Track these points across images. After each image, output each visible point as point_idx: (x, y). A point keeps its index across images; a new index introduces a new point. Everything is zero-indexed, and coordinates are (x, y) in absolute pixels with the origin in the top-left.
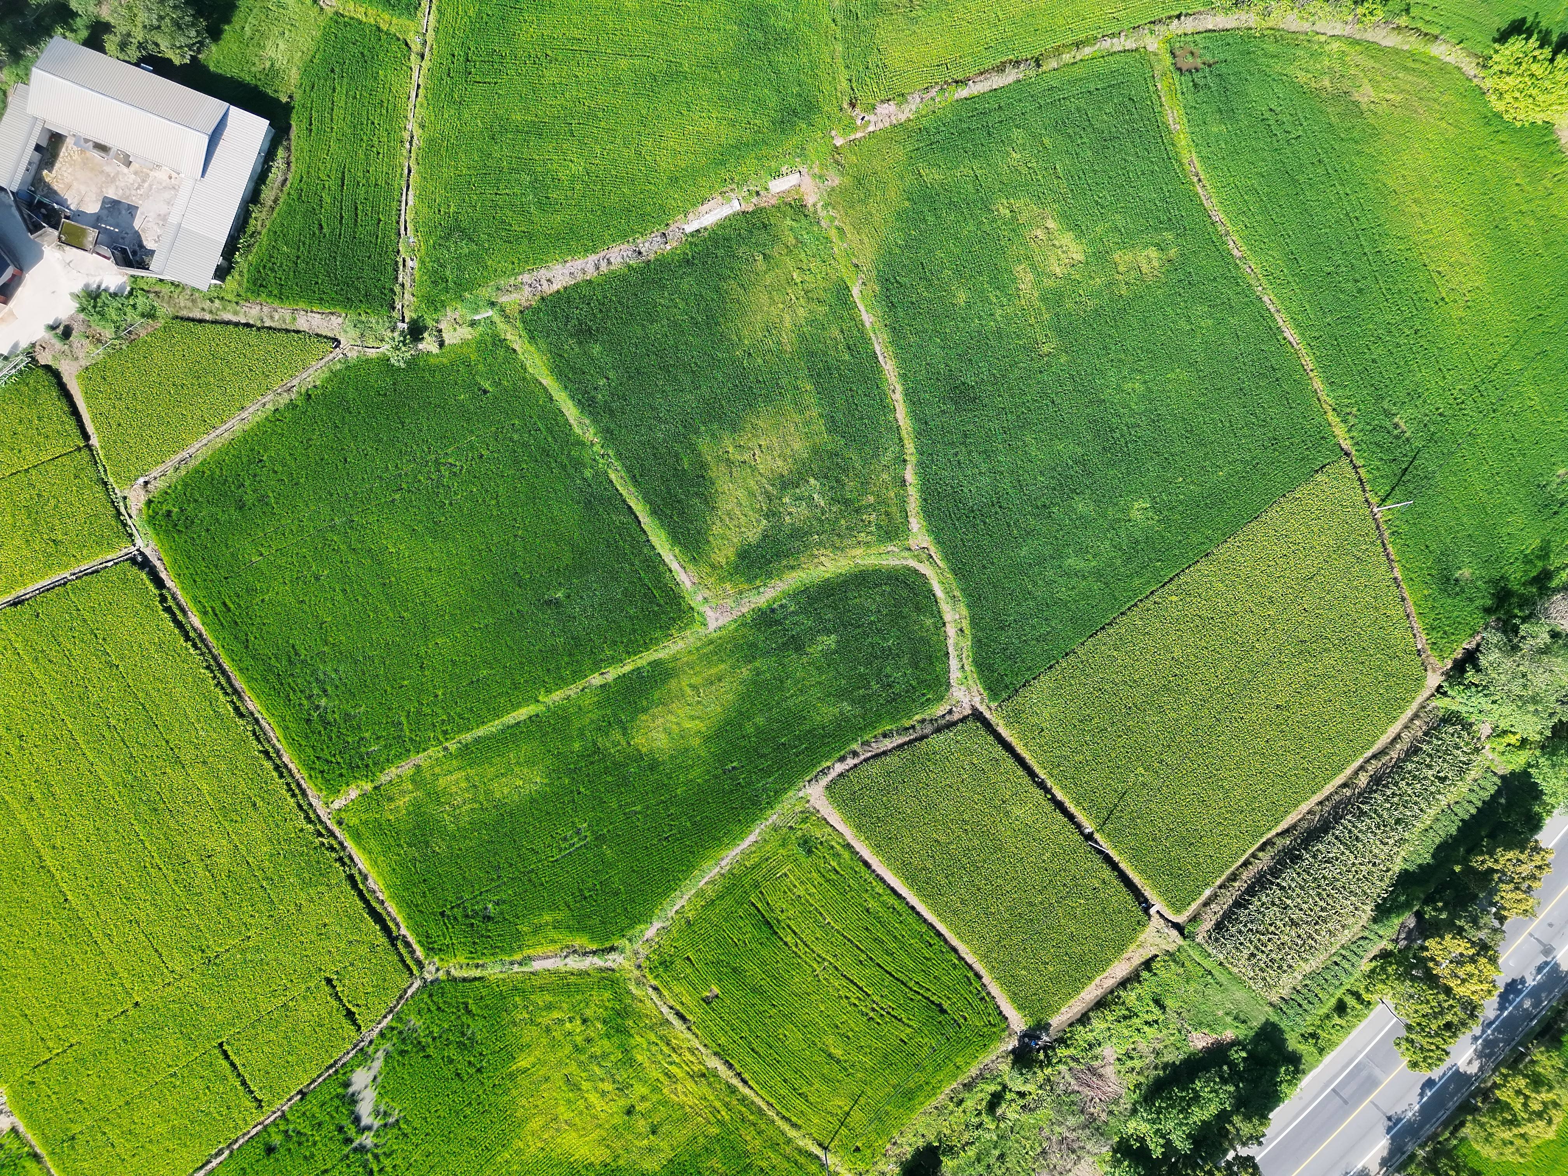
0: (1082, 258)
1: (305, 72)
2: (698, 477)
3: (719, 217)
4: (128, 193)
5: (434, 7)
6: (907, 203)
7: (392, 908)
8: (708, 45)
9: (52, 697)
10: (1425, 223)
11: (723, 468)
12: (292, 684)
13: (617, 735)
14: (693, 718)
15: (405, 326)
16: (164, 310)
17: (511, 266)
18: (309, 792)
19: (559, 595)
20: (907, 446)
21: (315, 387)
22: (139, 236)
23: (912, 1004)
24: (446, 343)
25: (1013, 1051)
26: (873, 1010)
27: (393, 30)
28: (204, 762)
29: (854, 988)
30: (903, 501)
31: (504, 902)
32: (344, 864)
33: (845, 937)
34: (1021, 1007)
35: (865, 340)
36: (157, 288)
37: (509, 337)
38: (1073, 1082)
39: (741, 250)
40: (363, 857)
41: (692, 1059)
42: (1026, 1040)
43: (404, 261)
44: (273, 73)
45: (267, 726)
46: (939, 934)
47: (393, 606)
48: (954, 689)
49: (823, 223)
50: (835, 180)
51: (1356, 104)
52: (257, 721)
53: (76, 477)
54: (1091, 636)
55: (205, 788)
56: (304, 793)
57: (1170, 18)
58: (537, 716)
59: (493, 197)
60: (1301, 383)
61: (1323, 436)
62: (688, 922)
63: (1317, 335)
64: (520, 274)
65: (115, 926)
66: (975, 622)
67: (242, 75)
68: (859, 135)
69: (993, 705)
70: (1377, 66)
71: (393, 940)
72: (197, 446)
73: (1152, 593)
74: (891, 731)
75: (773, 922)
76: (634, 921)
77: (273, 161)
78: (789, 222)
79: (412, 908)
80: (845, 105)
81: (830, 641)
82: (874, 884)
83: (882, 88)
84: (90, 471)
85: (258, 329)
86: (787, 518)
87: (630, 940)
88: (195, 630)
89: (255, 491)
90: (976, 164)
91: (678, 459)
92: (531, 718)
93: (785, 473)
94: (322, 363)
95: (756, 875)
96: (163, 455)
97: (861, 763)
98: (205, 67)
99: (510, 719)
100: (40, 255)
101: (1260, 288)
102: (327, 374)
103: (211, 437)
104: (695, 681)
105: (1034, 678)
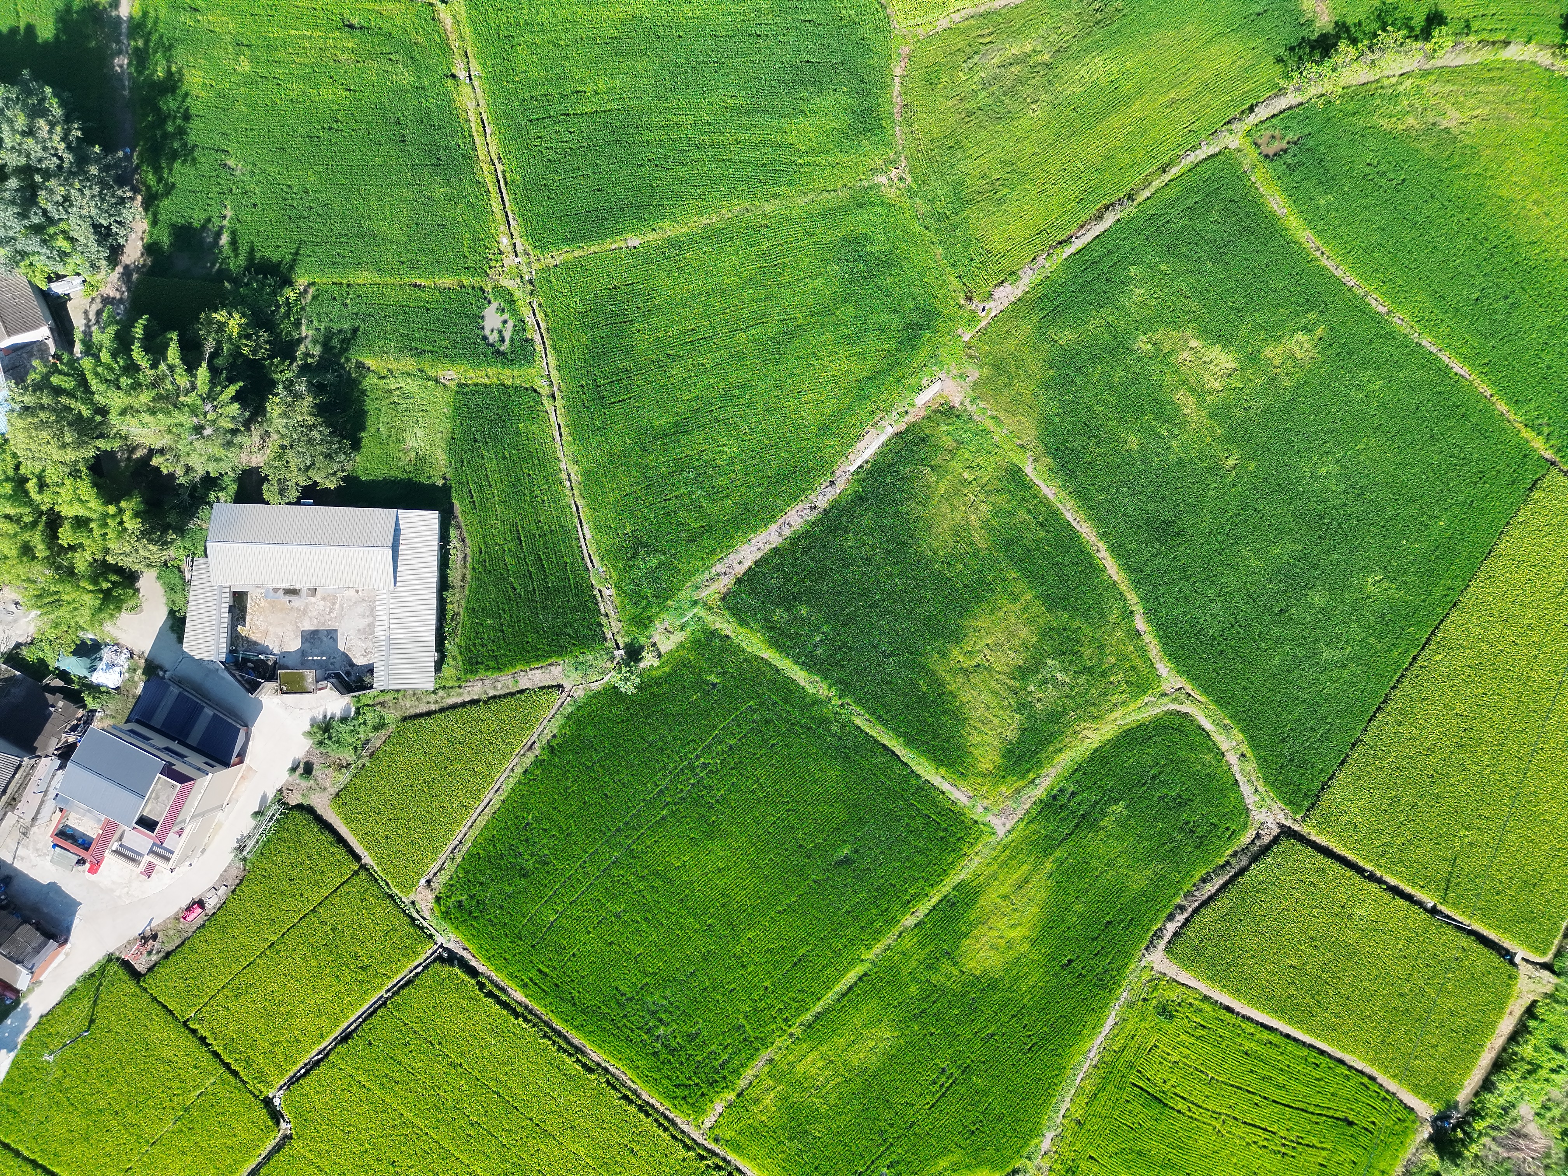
0: (1233, 365)
1: (451, 451)
2: (939, 695)
3: (877, 446)
4: (322, 621)
5: (549, 348)
6: (1051, 372)
8: (815, 292)
9: (410, 1116)
10: (1552, 220)
11: (960, 679)
12: (629, 1024)
13: (946, 966)
14: (1013, 926)
15: (622, 652)
18: (677, 1120)
19: (846, 851)
20: (1129, 598)
23: (1318, 1128)
24: (663, 652)
25: (1431, 1139)
26: (1284, 1145)
27: (518, 382)
28: (572, 1127)
29: (1259, 1132)
30: (1142, 651)
31: (898, 1163)
33: (1232, 1086)
34: (1425, 1096)
35: (1054, 513)
36: (381, 699)
37: (718, 626)
38: (1500, 1150)
39: (908, 470)
42: (1439, 1123)
43: (600, 591)
44: (421, 460)
45: (617, 1072)
46: (1322, 1052)
47: (697, 917)
48: (1254, 813)
49: (975, 417)
50: (974, 373)
51: (1447, 130)
52: (606, 1070)
53: (362, 900)
54: (1370, 720)
55: (582, 1152)
57: (1243, 112)
58: (866, 974)
59: (663, 504)
60: (1487, 412)
61: (1525, 454)
62: (1079, 1122)
63: (1486, 361)
64: (712, 566)
66: (1254, 743)
67: (392, 473)
68: (983, 324)
69: (1298, 817)
70: (1454, 88)
72: (464, 831)
73: (1414, 658)
74: (1208, 874)
75: (1160, 1095)
76: (1027, 1137)
77: (448, 543)
78: (944, 428)
80: (962, 302)
81: (1119, 808)
82: (1243, 1026)
83: (991, 273)
84: (373, 890)
85: (485, 702)
86: (1039, 705)
87: (1029, 1158)
88: (520, 1004)
89: (532, 855)
90: (1104, 312)
91: (914, 685)
92: (860, 978)
93: (1021, 663)
94: (553, 711)
95: (1128, 1055)
96: (436, 851)
97: (1192, 916)
98: (357, 478)
99: (841, 986)
100: (259, 706)
101: (1416, 335)
102: (562, 721)
103: (474, 818)
104: (1004, 890)
105: (1330, 779)
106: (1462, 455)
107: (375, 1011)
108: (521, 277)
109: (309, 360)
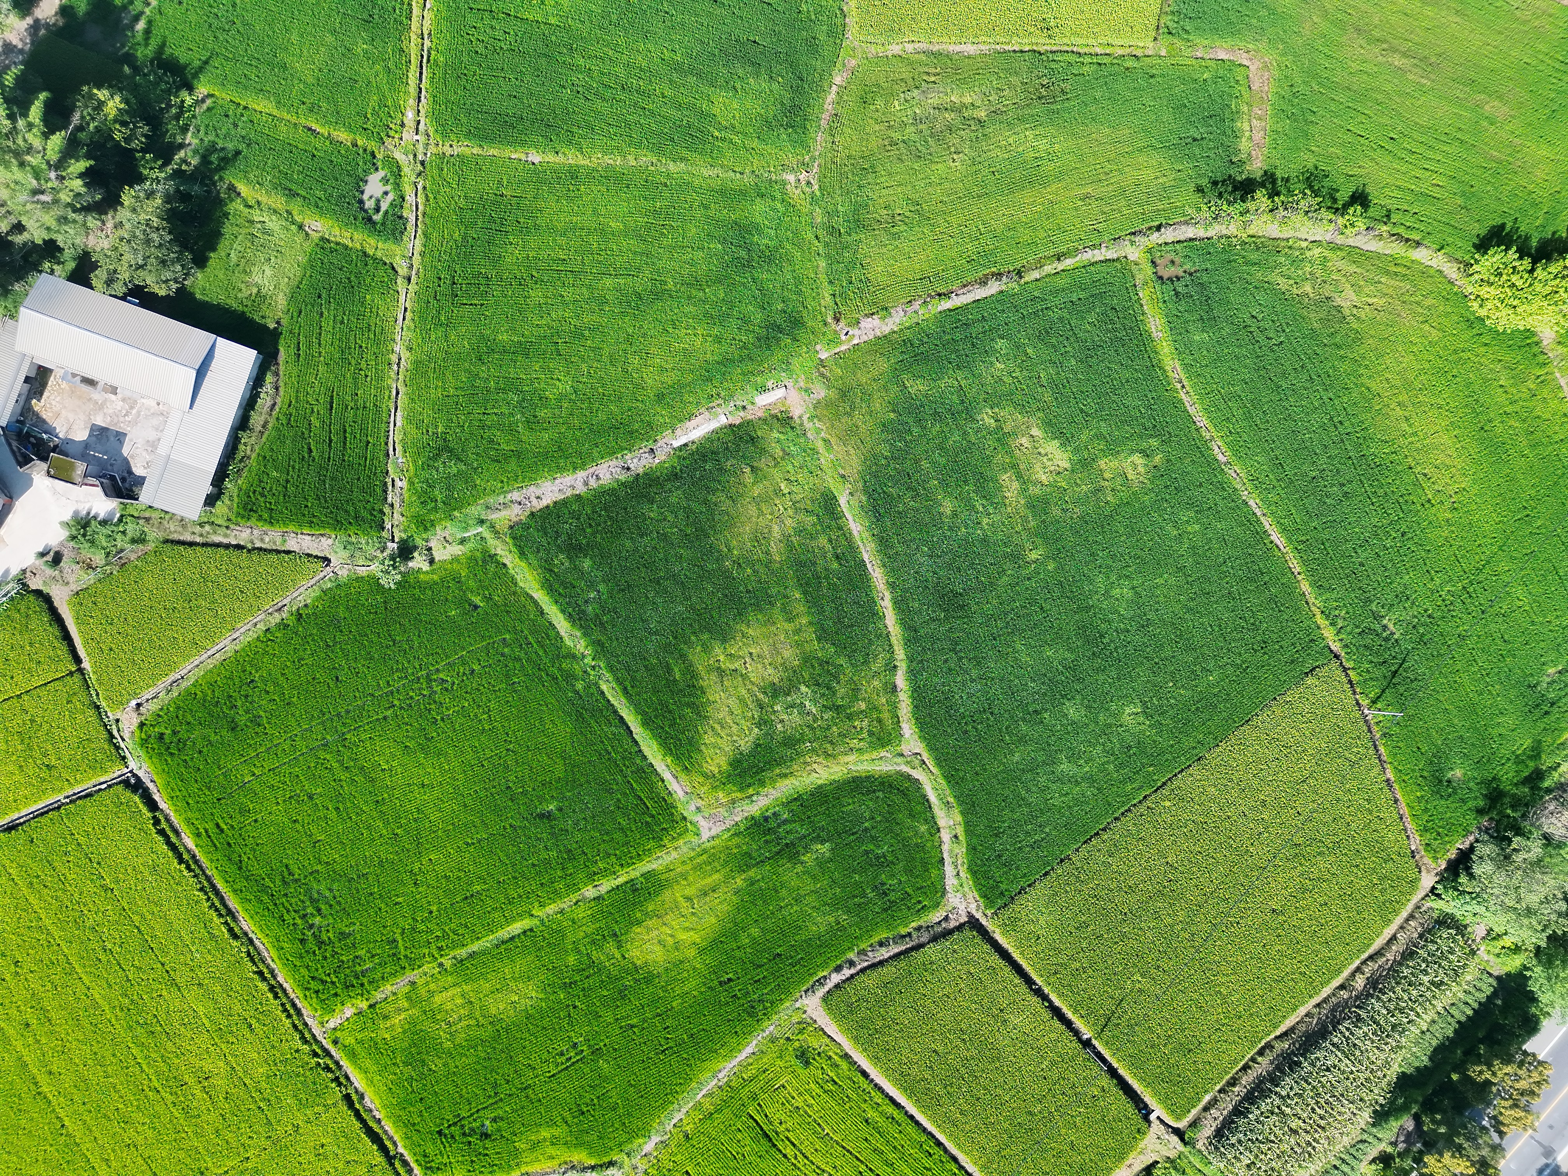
0: (1067, 465)
1: (292, 298)
3: (707, 430)
4: (115, 421)
5: (420, 232)
6: (892, 415)
7: (389, 1126)
8: (692, 263)
9: (48, 922)
10: (1410, 426)
11: (714, 677)
12: (286, 904)
14: (687, 929)
15: (395, 545)
16: (153, 535)
17: (500, 485)
18: (304, 1011)
19: (551, 807)
20: (897, 652)
21: (306, 606)
22: (128, 463)
24: (437, 560)
27: (379, 254)
28: (200, 984)
31: (502, 1119)
32: (340, 1084)
33: (844, 1148)
35: (852, 548)
36: (147, 515)
37: (499, 551)
39: (729, 463)
40: (358, 1076)
43: (393, 481)
44: (261, 298)
45: (261, 947)
46: (939, 1144)
47: (387, 823)
49: (809, 435)
50: (821, 392)
51: (1339, 309)
52: (251, 941)
53: (68, 703)
54: (1085, 842)
55: (201, 1010)
56: (299, 1012)
57: (1150, 228)
58: (531, 930)
59: (481, 417)
60: (1290, 588)
61: (1313, 639)
63: (1304, 538)
64: (510, 491)
65: (114, 1151)
66: (969, 830)
67: (229, 301)
68: (842, 348)
69: (989, 912)
70: (1359, 270)
71: (390, 1159)
72: (189, 668)
73: (1145, 797)
74: (887, 939)
75: (772, 1134)
76: (633, 1134)
77: (261, 386)
78: (775, 434)
79: (409, 1126)
80: (829, 320)
81: (824, 849)
82: (873, 1094)
83: (865, 301)
84: (82, 696)
85: (249, 551)
86: (779, 726)
87: (628, 1155)
88: (188, 851)
89: (247, 712)
90: (960, 375)
91: (669, 670)
92: (525, 932)
93: (776, 681)
94: (313, 582)
95: (754, 1087)
96: (155, 678)
97: (858, 973)
98: (191, 295)
99: (504, 933)
100: (28, 483)
101: (1246, 493)
102: (318, 593)
103: (202, 659)
104: (690, 891)
105: (1029, 886)
106: (1252, 620)
107: (47, 812)
108: (415, 155)
109: (184, 167)
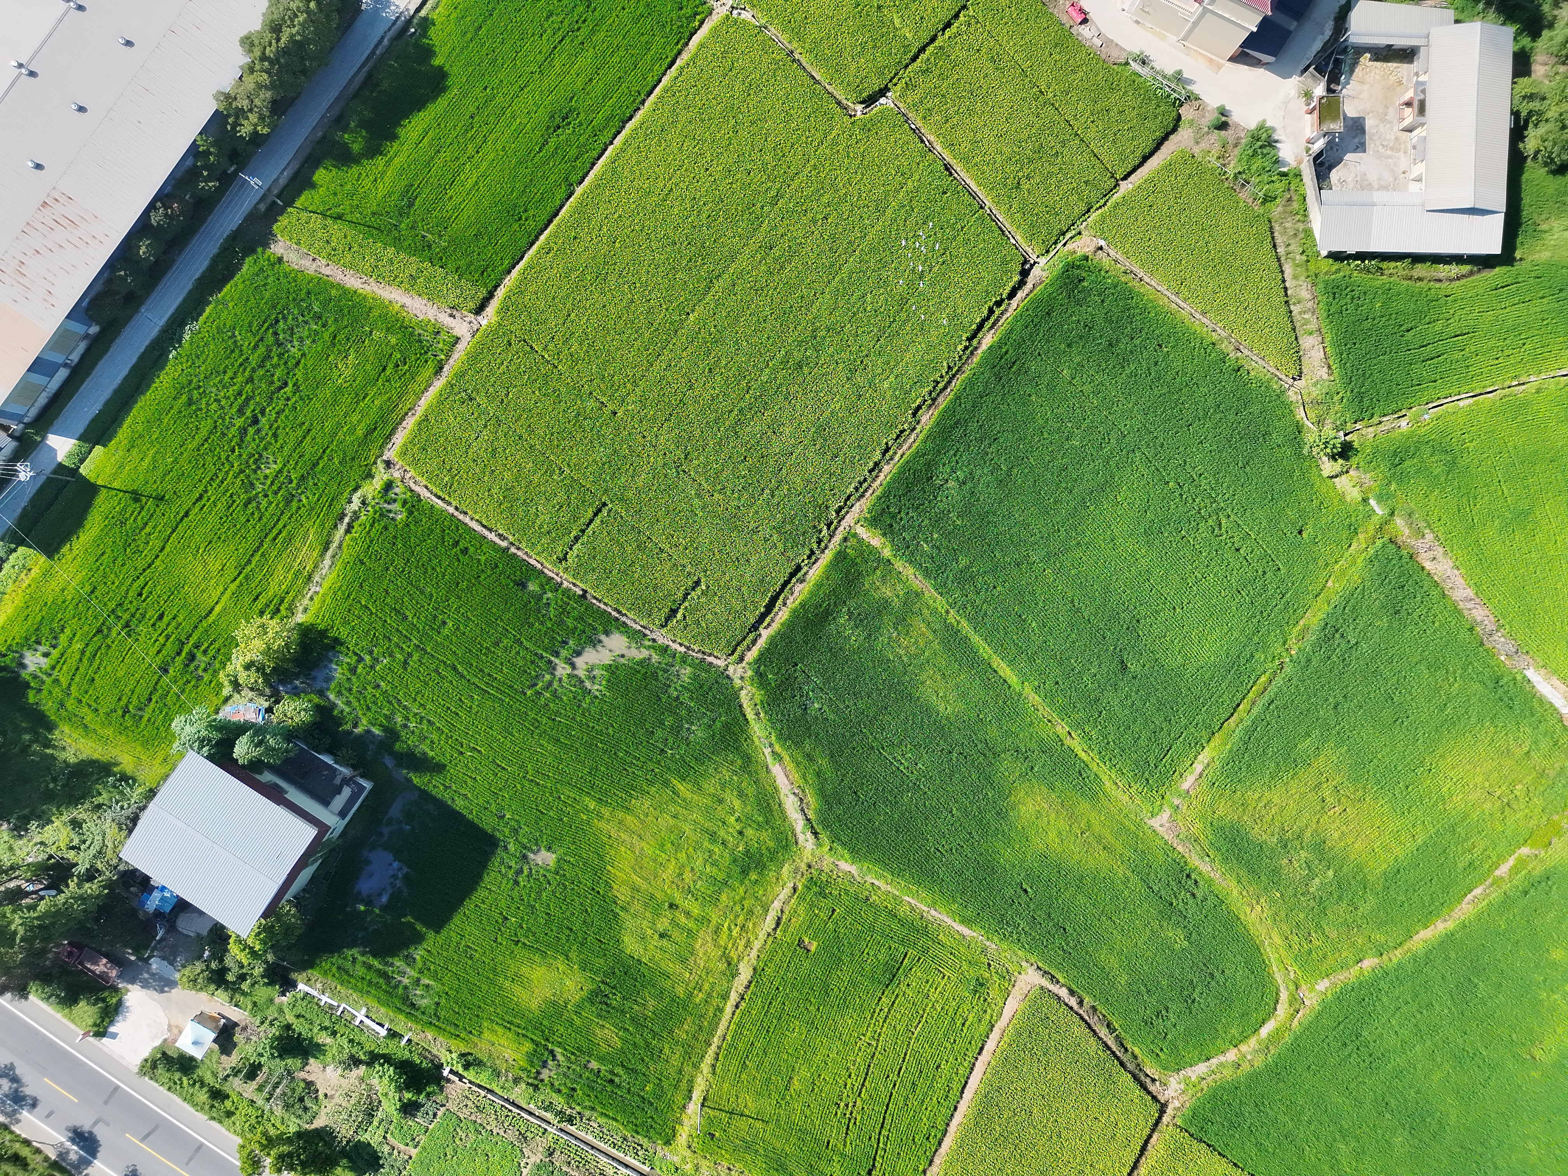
2: (1294, 761)
3: (1550, 697)
4: (1375, 138)
7: (783, 616)
16: (1276, 209)
17: (1436, 519)
18: (863, 500)
20: (1397, 952)
21: (1249, 372)
22: (1340, 162)
23: (866, 1138)
24: (1336, 481)
26: (847, 1105)
29: (860, 1080)
30: (1342, 965)
32: (809, 557)
33: (905, 1054)
35: (1482, 876)
36: (1296, 198)
37: (1362, 536)
39: (1526, 728)
40: (819, 571)
41: (741, 948)
43: (1404, 416)
45: (912, 441)
48: (1177, 1076)
52: (914, 429)
56: (862, 496)
62: (867, 899)
64: (1432, 530)
67: (1525, 207)
69: (1177, 1120)
71: (755, 627)
75: (896, 980)
76: (851, 847)
77: (1456, 264)
84: (1096, 193)
86: (1285, 861)
88: (980, 342)
92: (1005, 681)
93: (1329, 844)
94: (1274, 371)
97: (1077, 1013)
99: (998, 663)
102: (1264, 379)
103: (1165, 292)
105: (1219, 1153)
107: (972, 196)
